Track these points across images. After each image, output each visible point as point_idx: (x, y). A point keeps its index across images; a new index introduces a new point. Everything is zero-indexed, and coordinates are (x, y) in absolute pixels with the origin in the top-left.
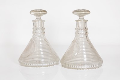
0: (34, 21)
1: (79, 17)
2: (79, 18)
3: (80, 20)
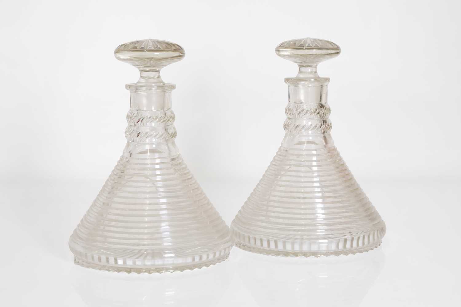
1: (300, 66)
2: (300, 72)
3: (302, 76)
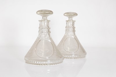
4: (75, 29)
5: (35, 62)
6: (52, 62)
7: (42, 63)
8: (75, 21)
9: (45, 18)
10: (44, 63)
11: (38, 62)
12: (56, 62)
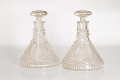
0: (35, 22)
4: (89, 32)
5: (31, 66)
6: (48, 65)
7: (37, 66)
8: (89, 22)
9: (39, 19)
10: (40, 66)
11: (33, 66)
12: (52, 65)
